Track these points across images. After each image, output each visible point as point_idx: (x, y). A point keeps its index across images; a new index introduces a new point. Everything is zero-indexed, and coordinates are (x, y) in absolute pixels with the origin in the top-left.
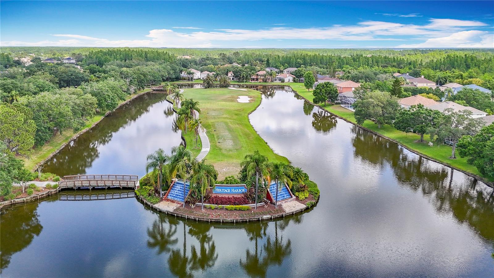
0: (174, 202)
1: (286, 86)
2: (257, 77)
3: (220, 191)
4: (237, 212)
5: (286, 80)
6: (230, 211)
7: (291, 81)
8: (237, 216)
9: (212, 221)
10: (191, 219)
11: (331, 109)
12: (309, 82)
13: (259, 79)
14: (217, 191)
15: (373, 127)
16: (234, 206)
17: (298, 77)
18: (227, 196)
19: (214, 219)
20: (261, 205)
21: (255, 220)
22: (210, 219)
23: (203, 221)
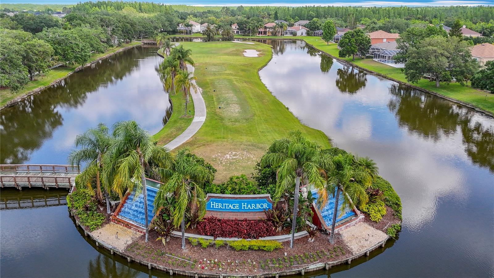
0: (130, 228)
1: (298, 40)
2: (265, 30)
3: (220, 206)
4: (254, 254)
5: (299, 33)
6: (239, 253)
7: (304, 34)
8: (254, 266)
9: (203, 276)
10: (159, 269)
11: (361, 64)
12: (328, 33)
13: (267, 32)
14: (213, 206)
15: (428, 86)
16: (247, 242)
17: (312, 30)
18: (232, 217)
19: (205, 272)
20: (301, 238)
21: (292, 275)
22: (198, 274)
23: (183, 275)
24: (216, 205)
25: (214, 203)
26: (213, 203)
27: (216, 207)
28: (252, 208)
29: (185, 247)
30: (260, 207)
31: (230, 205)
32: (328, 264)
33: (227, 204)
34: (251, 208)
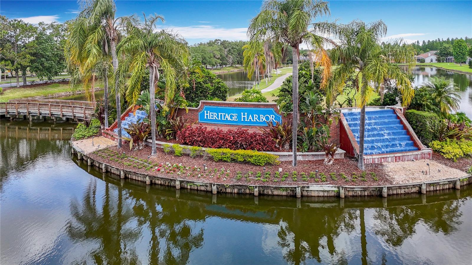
3: (215, 117)
4: (237, 167)
5: (428, 60)
7: (434, 61)
9: (157, 182)
10: (113, 173)
12: (460, 52)
14: (207, 116)
17: (443, 56)
18: (227, 130)
20: (315, 159)
21: (282, 196)
23: (136, 180)
24: (211, 116)
25: (209, 112)
26: (207, 113)
27: (211, 118)
28: (255, 121)
29: (154, 153)
30: (264, 119)
32: (342, 187)
33: (223, 114)
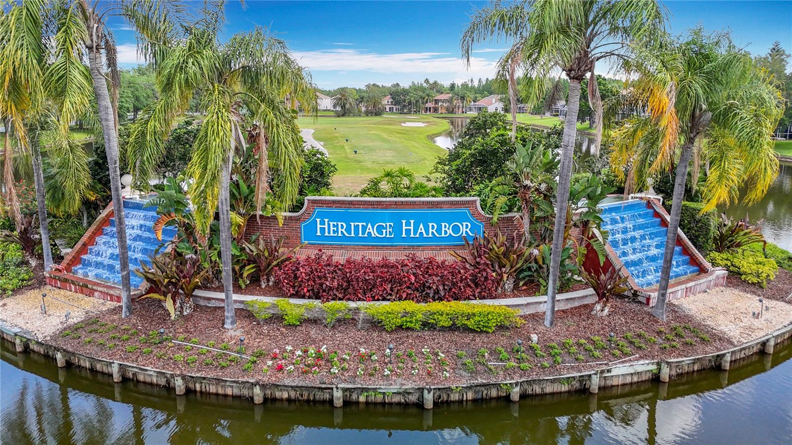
0: (91, 293)
2: (436, 106)
3: (342, 231)
4: (440, 338)
6: (394, 336)
8: (441, 363)
9: (278, 394)
10: (145, 383)
13: (440, 108)
14: (323, 230)
16: (418, 309)
18: (376, 257)
19: (287, 382)
20: (569, 306)
21: (561, 393)
22: (263, 387)
23: (217, 394)
24: (332, 228)
25: (326, 220)
26: (323, 223)
27: (332, 234)
28: (430, 235)
29: (233, 323)
30: (450, 231)
31: (369, 226)
32: (668, 363)
33: (360, 224)
34: (427, 233)
